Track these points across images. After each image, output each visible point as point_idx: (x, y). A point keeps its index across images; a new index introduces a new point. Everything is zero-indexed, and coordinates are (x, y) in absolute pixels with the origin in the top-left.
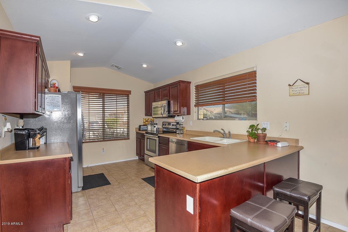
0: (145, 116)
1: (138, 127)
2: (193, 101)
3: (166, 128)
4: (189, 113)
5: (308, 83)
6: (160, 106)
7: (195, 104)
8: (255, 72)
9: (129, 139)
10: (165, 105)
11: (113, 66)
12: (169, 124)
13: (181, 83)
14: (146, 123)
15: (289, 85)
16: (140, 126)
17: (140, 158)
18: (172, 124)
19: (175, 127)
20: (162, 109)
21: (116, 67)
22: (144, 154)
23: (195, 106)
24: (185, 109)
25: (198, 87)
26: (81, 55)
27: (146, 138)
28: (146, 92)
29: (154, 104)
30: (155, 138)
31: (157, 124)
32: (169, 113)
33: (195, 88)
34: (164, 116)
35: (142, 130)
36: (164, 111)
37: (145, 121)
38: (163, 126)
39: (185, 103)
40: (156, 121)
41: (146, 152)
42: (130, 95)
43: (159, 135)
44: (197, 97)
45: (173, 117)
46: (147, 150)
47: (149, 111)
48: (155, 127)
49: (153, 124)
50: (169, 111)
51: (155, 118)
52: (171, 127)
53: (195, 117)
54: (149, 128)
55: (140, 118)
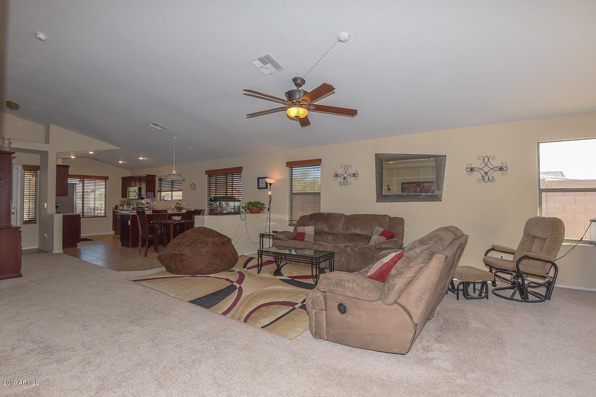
0: (122, 197)
1: (114, 207)
2: (157, 188)
4: (154, 197)
5: (195, 185)
6: (133, 191)
9: (106, 217)
10: (137, 190)
13: (149, 176)
14: (123, 203)
16: (116, 206)
18: (143, 204)
19: (145, 206)
20: (134, 193)
23: (158, 191)
25: (160, 180)
26: (73, 157)
28: (123, 178)
29: (129, 189)
31: (132, 204)
33: (158, 180)
34: (136, 198)
35: (119, 209)
36: (136, 194)
37: (121, 202)
38: (138, 206)
40: (131, 202)
42: (107, 179)
44: (160, 186)
45: (143, 199)
47: (125, 194)
50: (140, 195)
51: (130, 199)
52: (142, 206)
53: (158, 199)
54: (125, 208)
55: (118, 199)
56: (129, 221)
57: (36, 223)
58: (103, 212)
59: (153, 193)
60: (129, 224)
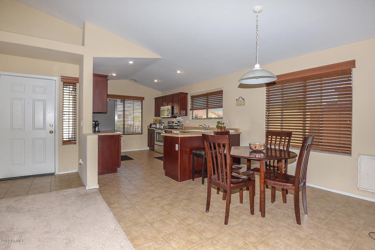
0: (155, 116)
1: (149, 125)
2: (189, 106)
3: (170, 126)
4: (186, 115)
5: (244, 99)
6: (166, 110)
7: (190, 108)
8: (222, 91)
9: (142, 134)
10: (170, 109)
11: (132, 79)
12: (173, 122)
13: (181, 94)
14: (156, 122)
15: (237, 100)
16: (151, 124)
17: (151, 148)
18: (175, 122)
19: (177, 125)
20: (167, 112)
21: (134, 80)
22: (154, 144)
23: (191, 110)
24: (184, 112)
25: (192, 97)
26: (114, 75)
27: (155, 133)
28: (156, 99)
29: (162, 108)
30: (163, 132)
31: (164, 123)
32: (173, 115)
33: (190, 97)
34: (169, 116)
35: (153, 128)
36: (169, 113)
37: (154, 121)
38: (169, 124)
39: (184, 108)
40: (163, 121)
41: (156, 143)
42: (143, 101)
43: (165, 130)
44: (192, 104)
45: (175, 117)
46: (157, 141)
47: (158, 113)
48: (162, 125)
49: (160, 123)
50: (173, 113)
51: (163, 118)
52: (174, 124)
53: (191, 118)
54: (158, 126)
55: (151, 118)
56: (177, 145)
57: (75, 143)
58: (140, 130)
59: (184, 111)
60: (177, 149)
